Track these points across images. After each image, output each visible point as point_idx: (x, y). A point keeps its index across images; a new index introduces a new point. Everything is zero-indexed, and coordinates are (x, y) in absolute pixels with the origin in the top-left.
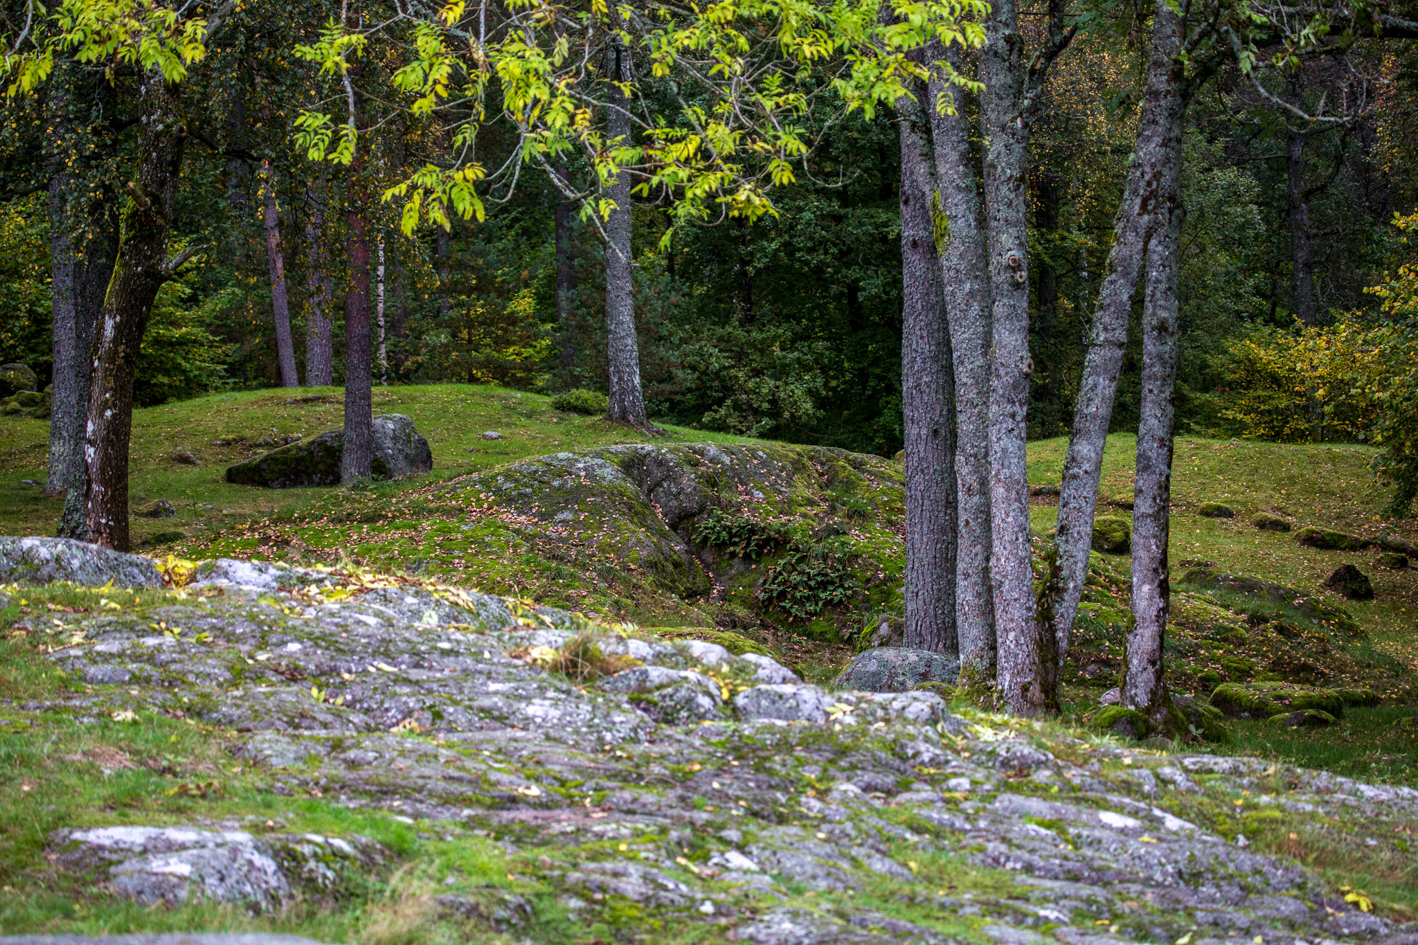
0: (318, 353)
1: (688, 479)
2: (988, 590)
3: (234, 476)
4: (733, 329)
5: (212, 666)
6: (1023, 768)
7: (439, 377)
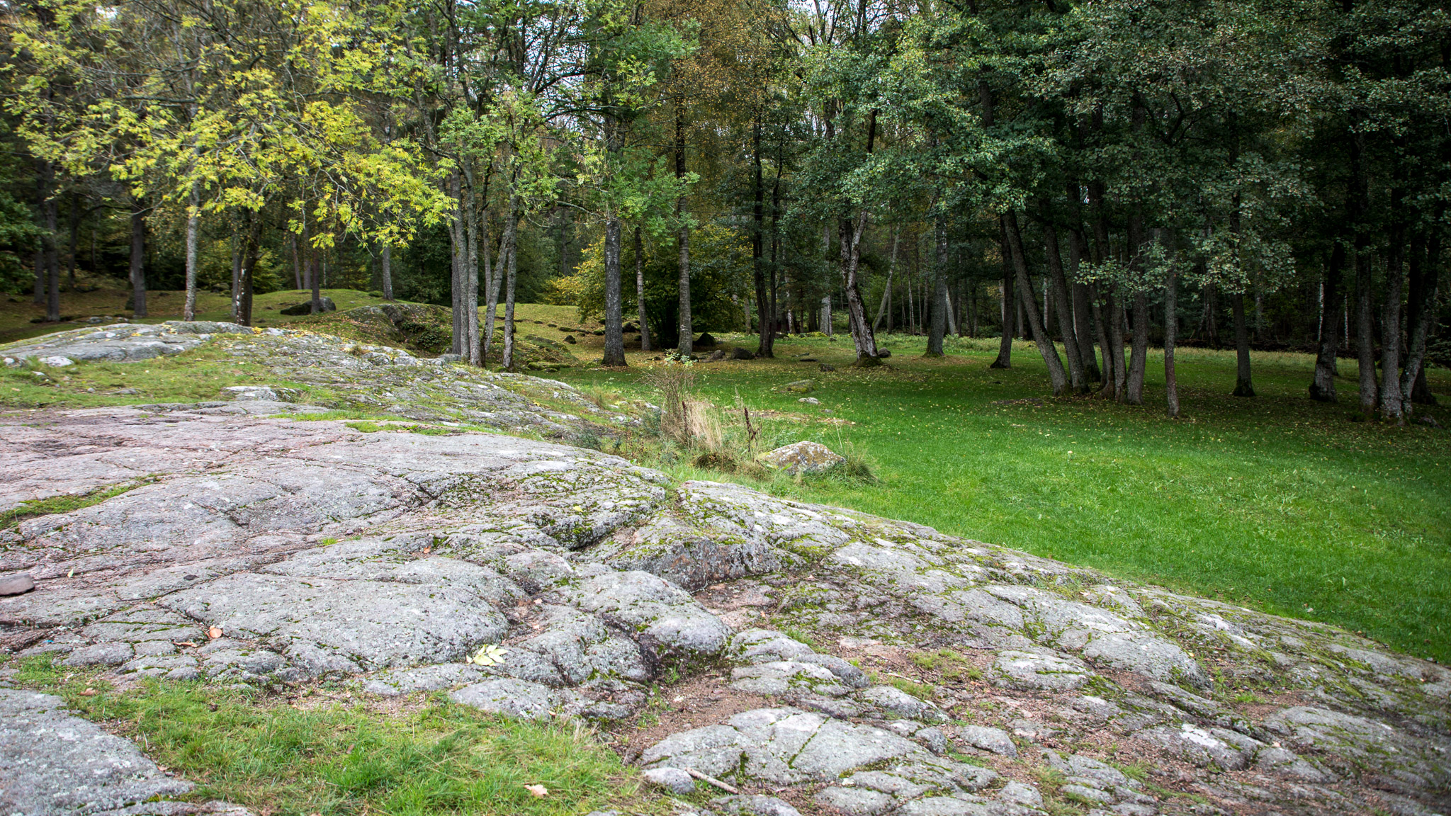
0: (307, 281)
1: (399, 312)
2: (468, 338)
3: (283, 312)
4: (419, 276)
5: (265, 352)
6: (462, 375)
7: (340, 287)
